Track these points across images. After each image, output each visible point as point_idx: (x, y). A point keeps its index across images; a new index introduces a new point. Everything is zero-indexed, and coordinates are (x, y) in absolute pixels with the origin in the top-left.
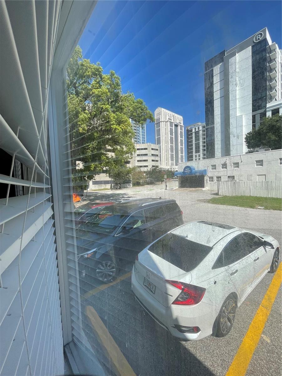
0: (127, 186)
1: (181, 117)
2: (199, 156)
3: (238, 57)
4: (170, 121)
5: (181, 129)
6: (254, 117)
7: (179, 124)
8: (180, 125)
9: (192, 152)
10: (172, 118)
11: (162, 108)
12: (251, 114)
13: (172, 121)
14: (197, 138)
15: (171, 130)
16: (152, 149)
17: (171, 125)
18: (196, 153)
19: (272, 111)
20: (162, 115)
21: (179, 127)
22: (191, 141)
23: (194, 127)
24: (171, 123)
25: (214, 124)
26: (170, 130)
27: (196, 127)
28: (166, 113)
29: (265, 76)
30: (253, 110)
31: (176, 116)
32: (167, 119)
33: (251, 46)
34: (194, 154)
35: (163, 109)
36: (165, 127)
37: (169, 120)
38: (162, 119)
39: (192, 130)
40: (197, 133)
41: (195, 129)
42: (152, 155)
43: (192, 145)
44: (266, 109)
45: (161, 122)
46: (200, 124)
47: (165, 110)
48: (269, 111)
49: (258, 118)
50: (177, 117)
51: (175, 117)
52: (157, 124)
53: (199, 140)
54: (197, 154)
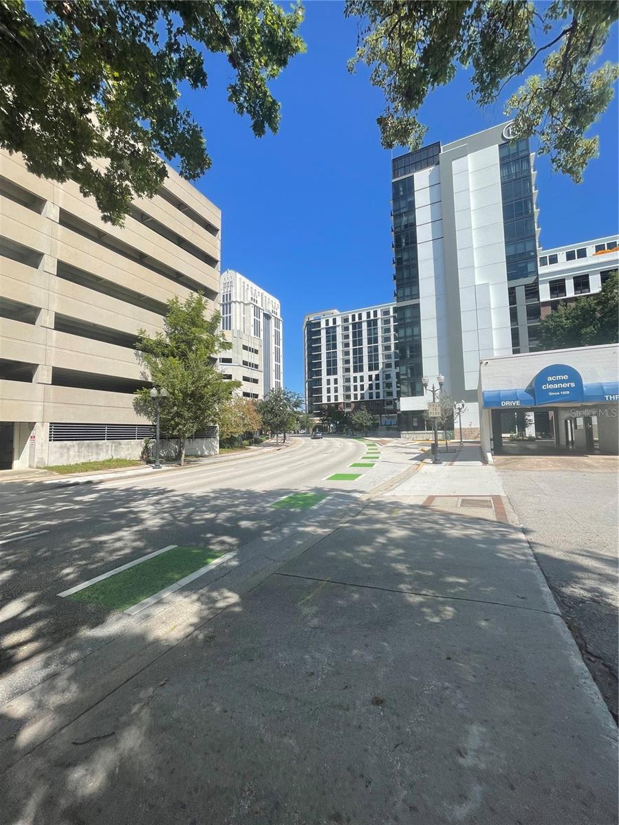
0: (203, 451)
1: (277, 302)
2: (336, 381)
3: (471, 161)
4: (255, 303)
5: (277, 325)
6: (512, 291)
7: (273, 314)
8: (275, 318)
9: (319, 373)
10: (259, 299)
11: (237, 273)
12: (507, 284)
13: (259, 305)
14: (332, 342)
15: (257, 324)
16: (245, 348)
17: (257, 314)
18: (329, 373)
19: (551, 282)
20: (238, 288)
21: (273, 321)
22: (318, 347)
23: (323, 318)
24: (257, 310)
25: (419, 298)
26: (253, 324)
27: (330, 317)
28: (246, 285)
29: (530, 211)
30: (511, 277)
31: (268, 297)
32: (247, 299)
33: (497, 145)
34: (324, 376)
35: (239, 275)
36: (243, 315)
37: (253, 302)
38: (238, 297)
39: (319, 324)
40: (331, 332)
41: (327, 322)
42: (245, 363)
43: (319, 356)
44: (537, 278)
45: (235, 302)
46: (336, 312)
47: (244, 279)
48: (544, 282)
49: (521, 294)
50: (269, 299)
51: (264, 299)
52: (223, 305)
53: (335, 346)
54: (332, 378)
